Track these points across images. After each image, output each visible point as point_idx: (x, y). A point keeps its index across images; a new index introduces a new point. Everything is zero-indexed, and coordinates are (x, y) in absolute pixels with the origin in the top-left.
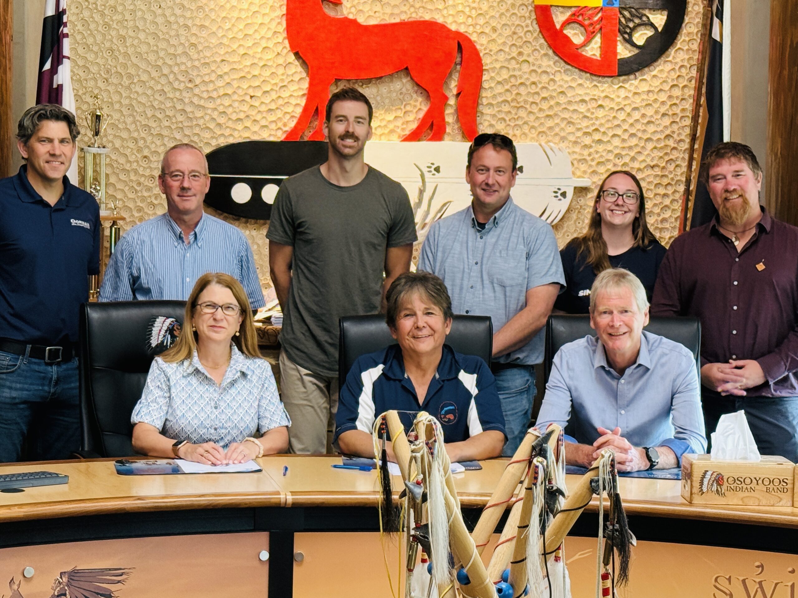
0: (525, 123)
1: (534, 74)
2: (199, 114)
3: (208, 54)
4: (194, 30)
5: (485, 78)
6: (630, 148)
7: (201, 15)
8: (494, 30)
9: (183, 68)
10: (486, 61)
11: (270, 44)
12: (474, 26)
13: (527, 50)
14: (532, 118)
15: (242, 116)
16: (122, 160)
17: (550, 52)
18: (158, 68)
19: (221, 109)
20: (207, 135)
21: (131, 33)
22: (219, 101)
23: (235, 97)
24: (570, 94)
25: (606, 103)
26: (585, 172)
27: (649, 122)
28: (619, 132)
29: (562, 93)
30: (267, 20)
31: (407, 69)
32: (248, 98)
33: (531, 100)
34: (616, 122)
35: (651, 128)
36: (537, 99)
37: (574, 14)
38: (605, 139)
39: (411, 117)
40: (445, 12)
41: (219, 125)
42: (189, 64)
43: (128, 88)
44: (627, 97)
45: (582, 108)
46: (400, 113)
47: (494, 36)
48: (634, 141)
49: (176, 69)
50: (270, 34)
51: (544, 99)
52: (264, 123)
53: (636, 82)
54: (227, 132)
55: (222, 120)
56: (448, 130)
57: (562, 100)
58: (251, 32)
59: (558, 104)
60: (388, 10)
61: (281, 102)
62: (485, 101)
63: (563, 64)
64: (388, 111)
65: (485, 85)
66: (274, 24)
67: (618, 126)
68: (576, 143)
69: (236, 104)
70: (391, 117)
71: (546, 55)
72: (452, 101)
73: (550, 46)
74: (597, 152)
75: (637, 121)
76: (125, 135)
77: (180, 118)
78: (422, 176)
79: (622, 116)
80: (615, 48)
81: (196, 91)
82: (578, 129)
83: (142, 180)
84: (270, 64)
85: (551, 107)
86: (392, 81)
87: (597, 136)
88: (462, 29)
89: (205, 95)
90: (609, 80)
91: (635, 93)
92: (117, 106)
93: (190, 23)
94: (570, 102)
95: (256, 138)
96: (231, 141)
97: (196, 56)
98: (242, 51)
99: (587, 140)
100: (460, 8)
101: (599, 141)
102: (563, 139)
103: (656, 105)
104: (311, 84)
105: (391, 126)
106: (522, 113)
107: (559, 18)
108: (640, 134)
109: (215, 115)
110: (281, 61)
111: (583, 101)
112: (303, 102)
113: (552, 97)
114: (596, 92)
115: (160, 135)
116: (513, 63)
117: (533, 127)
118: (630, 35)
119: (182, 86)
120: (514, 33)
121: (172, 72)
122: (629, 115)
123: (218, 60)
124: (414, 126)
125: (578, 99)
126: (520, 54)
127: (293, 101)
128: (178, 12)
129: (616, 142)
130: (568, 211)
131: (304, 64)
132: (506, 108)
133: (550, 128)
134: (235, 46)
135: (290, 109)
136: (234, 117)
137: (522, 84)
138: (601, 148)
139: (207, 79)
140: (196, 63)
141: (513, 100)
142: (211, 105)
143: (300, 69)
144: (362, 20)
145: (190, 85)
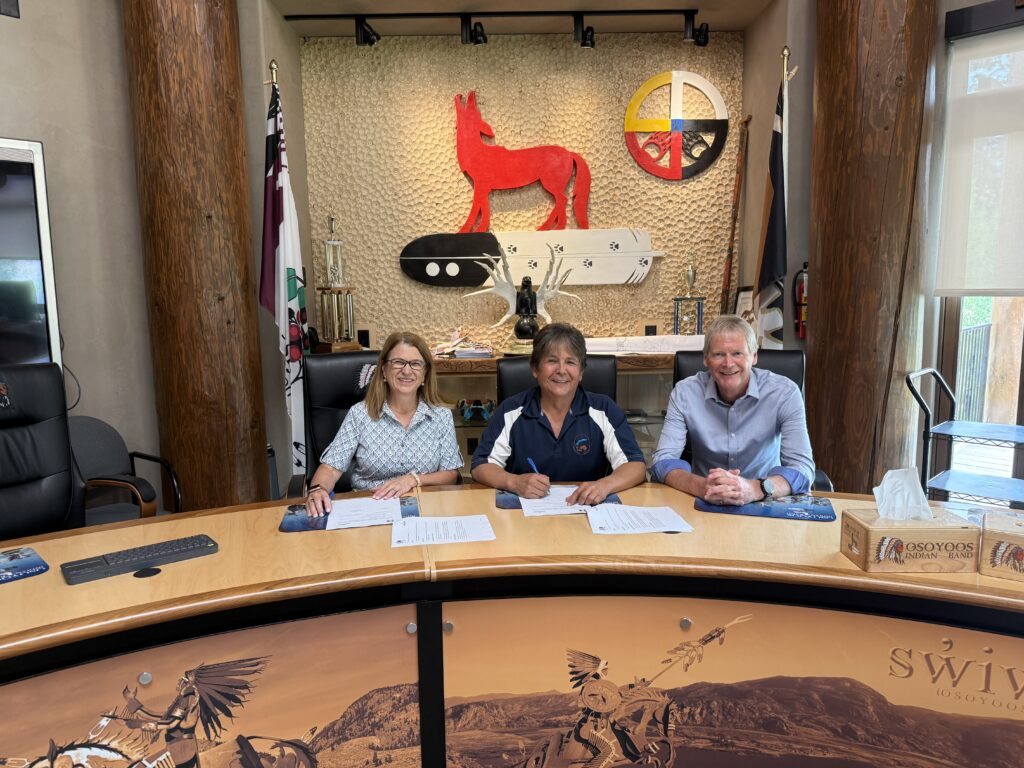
0: (620, 215)
1: (625, 181)
2: (402, 217)
3: (406, 175)
4: (396, 159)
5: (592, 184)
6: (690, 229)
7: (401, 149)
8: (598, 151)
9: (390, 185)
10: (593, 172)
11: (448, 167)
12: (584, 148)
13: (619, 164)
14: (624, 211)
15: (431, 217)
16: (353, 250)
17: (636, 165)
18: (374, 187)
19: (417, 213)
20: (408, 231)
21: (354, 163)
22: (415, 208)
23: (426, 205)
24: (649, 193)
25: (674, 198)
26: (660, 247)
27: (703, 211)
28: (683, 218)
29: (645, 193)
30: (445, 149)
31: (539, 180)
32: (434, 205)
33: (623, 199)
34: (681, 212)
35: (704, 215)
36: (627, 198)
37: (651, 138)
38: (673, 224)
39: (543, 214)
40: (564, 140)
41: (416, 224)
42: (394, 183)
43: (355, 200)
44: (688, 194)
45: (658, 203)
46: (535, 212)
47: (598, 155)
48: (693, 224)
49: (385, 186)
50: (447, 160)
51: (632, 197)
52: (445, 221)
53: (694, 183)
54: (422, 229)
55: (417, 221)
56: (568, 222)
57: (644, 198)
58: (434, 159)
59: (641, 201)
60: (526, 140)
61: (456, 207)
62: (592, 201)
63: (644, 173)
64: (528, 210)
65: (592, 190)
66: (449, 153)
67: (682, 214)
68: (653, 227)
69: (427, 210)
70: (529, 214)
71: (632, 167)
72: (570, 202)
73: (635, 161)
74: (668, 233)
75: (695, 210)
76: (354, 232)
77: (390, 220)
78: (552, 252)
79: (684, 207)
80: (680, 159)
81: (400, 201)
82: (655, 218)
83: (368, 262)
84: (448, 180)
85: (637, 203)
86: (529, 190)
87: (668, 222)
88: (576, 151)
89: (406, 204)
90: (675, 182)
91: (694, 191)
92: (348, 213)
93: (393, 154)
94: (649, 199)
95: (440, 232)
96: (425, 234)
97: (398, 178)
98: (429, 172)
99: (661, 225)
100: (574, 136)
101: (669, 225)
102: (645, 225)
103: (708, 199)
104: (475, 194)
105: (530, 221)
106: (617, 208)
107: (642, 141)
108: (696, 219)
109: (413, 217)
110: (455, 178)
111: (658, 198)
112: (470, 206)
113: (637, 196)
114: (667, 191)
115: (378, 233)
116: (611, 174)
117: (625, 218)
118: (690, 150)
119: (390, 198)
120: (611, 152)
121: (383, 188)
122: (689, 206)
123: (414, 179)
124: (545, 220)
125: (654, 197)
126: (616, 167)
127: (465, 206)
128: (385, 147)
129: (681, 225)
130: (649, 273)
131: (471, 180)
132: (606, 205)
133: (637, 218)
134: (424, 169)
135: (462, 212)
136: (426, 218)
137: (617, 188)
138: (670, 230)
139: (406, 193)
140: (399, 182)
141: (611, 199)
142: (411, 211)
143: (468, 184)
144: (508, 147)
145: (396, 197)
